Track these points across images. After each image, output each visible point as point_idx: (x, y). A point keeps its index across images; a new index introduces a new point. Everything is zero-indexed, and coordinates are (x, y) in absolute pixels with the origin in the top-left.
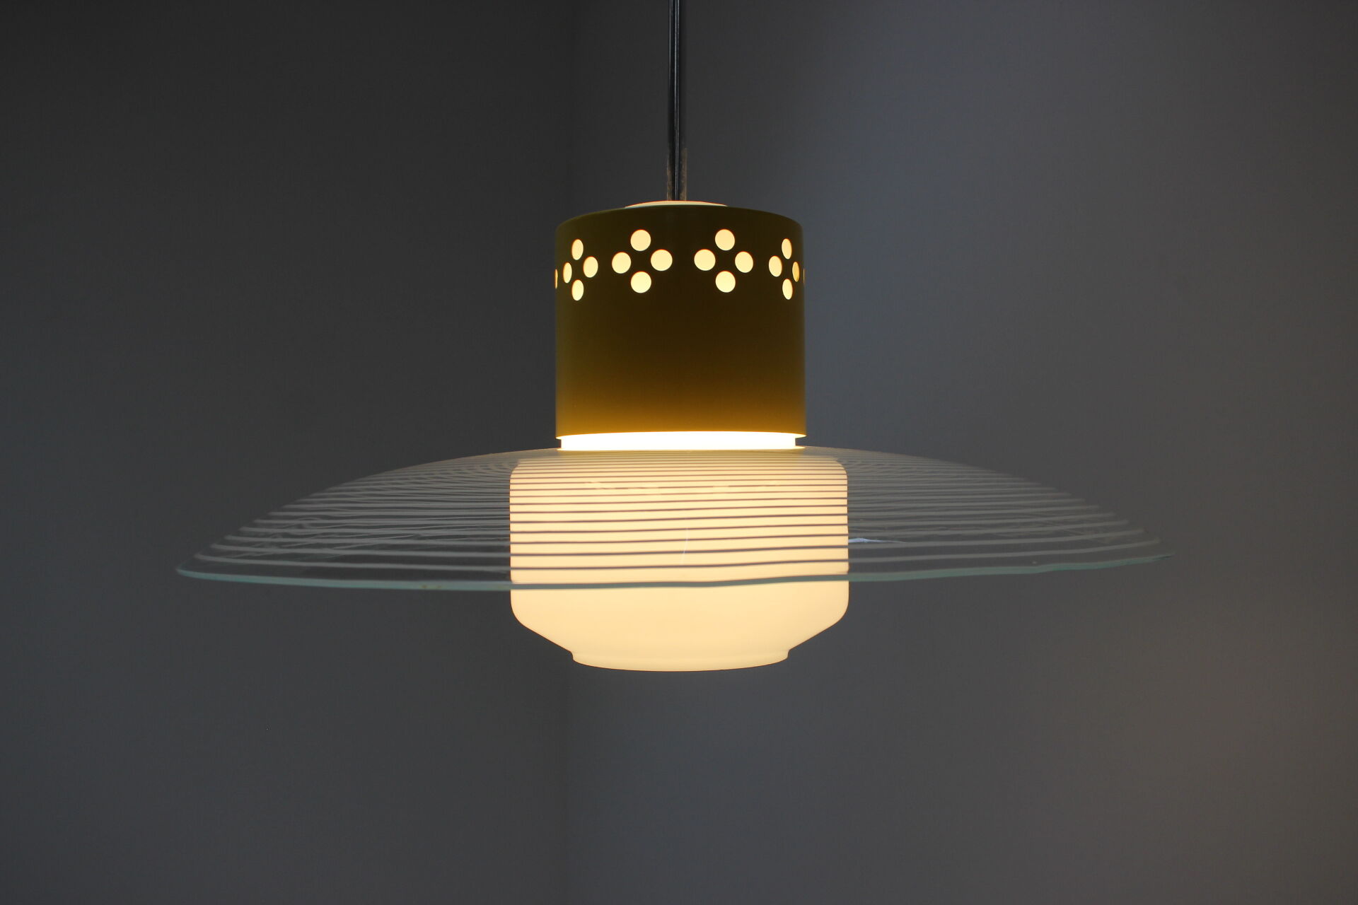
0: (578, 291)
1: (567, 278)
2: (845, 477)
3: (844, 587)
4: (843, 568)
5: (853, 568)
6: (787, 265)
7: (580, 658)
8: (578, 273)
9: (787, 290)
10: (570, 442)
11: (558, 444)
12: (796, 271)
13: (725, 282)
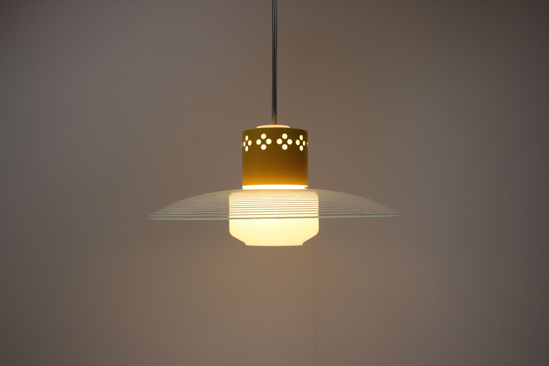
0: (247, 149)
1: (244, 145)
2: (318, 197)
3: (317, 219)
4: (317, 215)
5: (320, 215)
6: (301, 142)
7: (247, 244)
8: (247, 144)
9: (301, 148)
10: (245, 187)
11: (242, 188)
12: (304, 143)
13: (285, 147)
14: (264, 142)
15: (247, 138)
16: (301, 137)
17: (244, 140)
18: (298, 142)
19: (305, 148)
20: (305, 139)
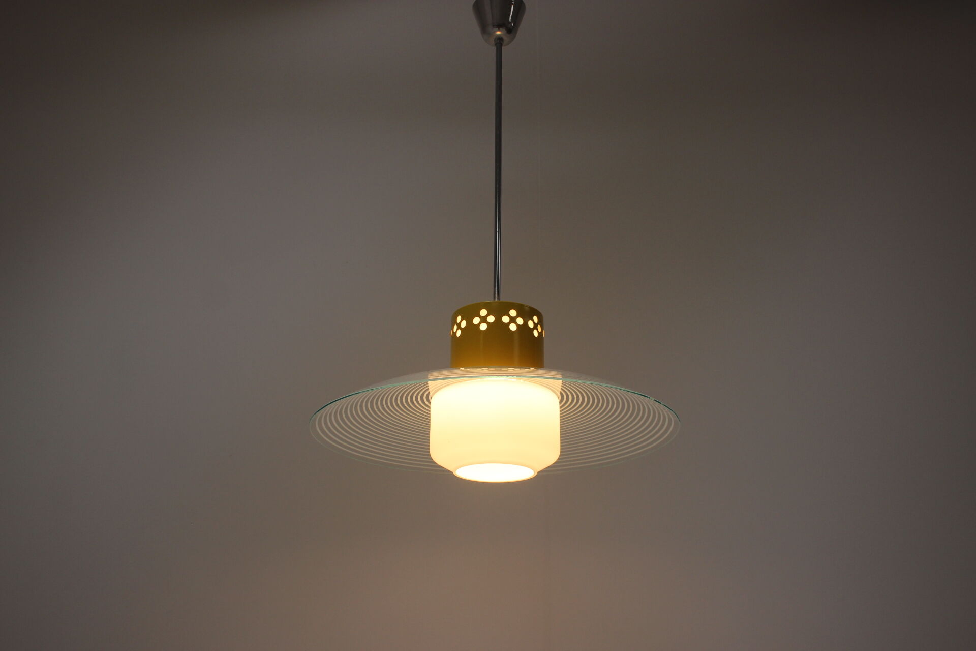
0: (459, 333)
1: (455, 329)
6: (535, 326)
8: (459, 327)
9: (536, 334)
12: (539, 327)
13: (513, 327)
14: (484, 320)
15: (459, 319)
16: (535, 319)
17: (455, 322)
18: (531, 324)
19: (540, 334)
20: (540, 322)
